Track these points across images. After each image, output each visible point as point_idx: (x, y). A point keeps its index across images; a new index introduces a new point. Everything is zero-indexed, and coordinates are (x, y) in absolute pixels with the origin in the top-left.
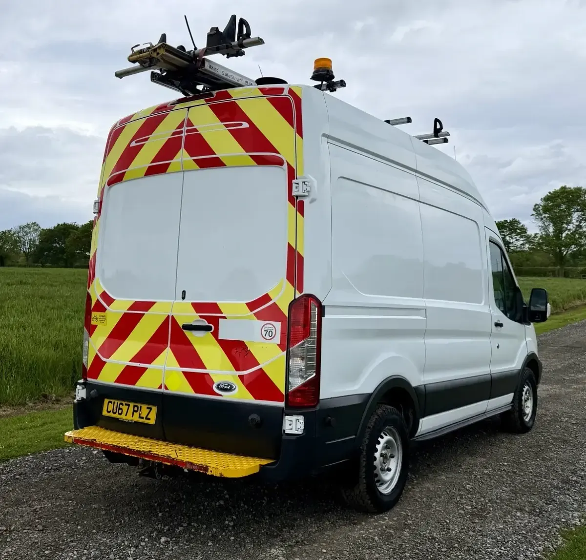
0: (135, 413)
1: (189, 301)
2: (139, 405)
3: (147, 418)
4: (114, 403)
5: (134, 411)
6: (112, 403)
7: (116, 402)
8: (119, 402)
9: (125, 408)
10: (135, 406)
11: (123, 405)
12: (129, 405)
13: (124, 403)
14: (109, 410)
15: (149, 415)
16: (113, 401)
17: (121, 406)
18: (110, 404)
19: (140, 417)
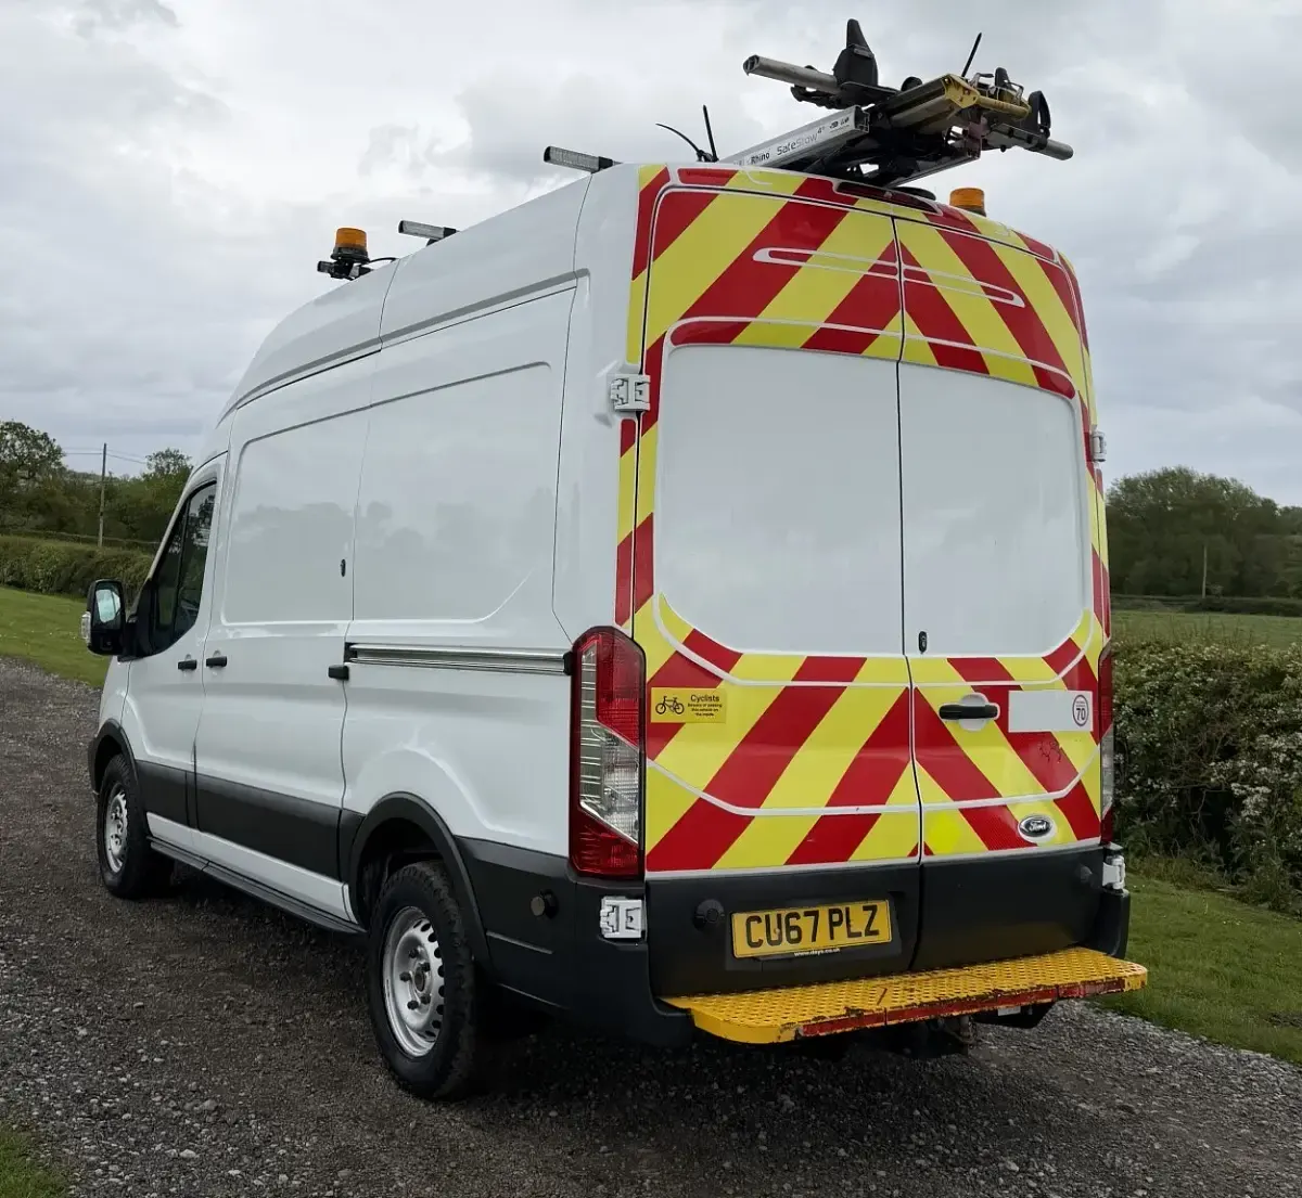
0: (836, 929)
1: (939, 654)
2: (842, 908)
3: (869, 932)
4: (767, 917)
5: (832, 924)
6: (759, 920)
7: (773, 915)
8: (785, 913)
9: (805, 923)
10: (831, 912)
11: (798, 917)
12: (816, 914)
13: (801, 912)
14: (754, 940)
15: (875, 924)
16: (762, 915)
17: (793, 922)
18: (754, 924)
19: (851, 935)
